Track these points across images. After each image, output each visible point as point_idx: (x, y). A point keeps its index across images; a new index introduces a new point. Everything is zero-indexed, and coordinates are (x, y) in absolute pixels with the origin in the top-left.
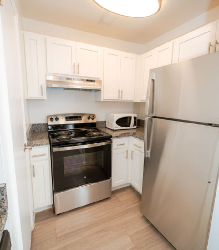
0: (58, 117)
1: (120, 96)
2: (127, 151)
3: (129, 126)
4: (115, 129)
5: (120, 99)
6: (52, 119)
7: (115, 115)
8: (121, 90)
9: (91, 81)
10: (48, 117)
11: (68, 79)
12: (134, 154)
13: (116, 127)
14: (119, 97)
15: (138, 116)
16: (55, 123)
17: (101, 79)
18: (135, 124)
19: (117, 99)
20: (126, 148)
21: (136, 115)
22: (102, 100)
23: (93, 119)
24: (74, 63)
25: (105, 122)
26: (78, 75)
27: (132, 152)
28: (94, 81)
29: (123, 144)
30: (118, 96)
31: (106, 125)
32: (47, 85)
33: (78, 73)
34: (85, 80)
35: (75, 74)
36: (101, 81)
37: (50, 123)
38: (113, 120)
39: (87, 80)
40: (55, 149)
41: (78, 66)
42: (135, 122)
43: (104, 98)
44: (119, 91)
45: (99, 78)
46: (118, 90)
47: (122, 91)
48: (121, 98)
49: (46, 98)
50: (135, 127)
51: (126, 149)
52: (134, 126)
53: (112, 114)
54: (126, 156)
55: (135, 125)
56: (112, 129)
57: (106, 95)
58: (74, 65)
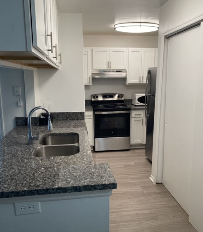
0: (98, 96)
1: (141, 81)
2: (142, 120)
4: (136, 104)
5: (141, 83)
6: (94, 97)
7: (137, 94)
9: (120, 71)
10: (92, 95)
11: (104, 71)
13: (137, 104)
14: (140, 82)
16: (96, 99)
17: (126, 70)
19: (139, 83)
20: (142, 117)
22: (127, 84)
23: (122, 97)
24: (109, 62)
26: (111, 68)
28: (122, 71)
29: (140, 115)
30: (139, 81)
31: (132, 103)
32: (92, 76)
33: (111, 67)
35: (109, 68)
36: (127, 71)
37: (93, 100)
38: (135, 99)
39: (117, 71)
40: (96, 113)
41: (111, 63)
43: (129, 83)
44: (140, 77)
45: (125, 69)
47: (142, 77)
49: (91, 84)
53: (135, 94)
54: (142, 123)
56: (135, 105)
57: (129, 81)
58: (108, 63)
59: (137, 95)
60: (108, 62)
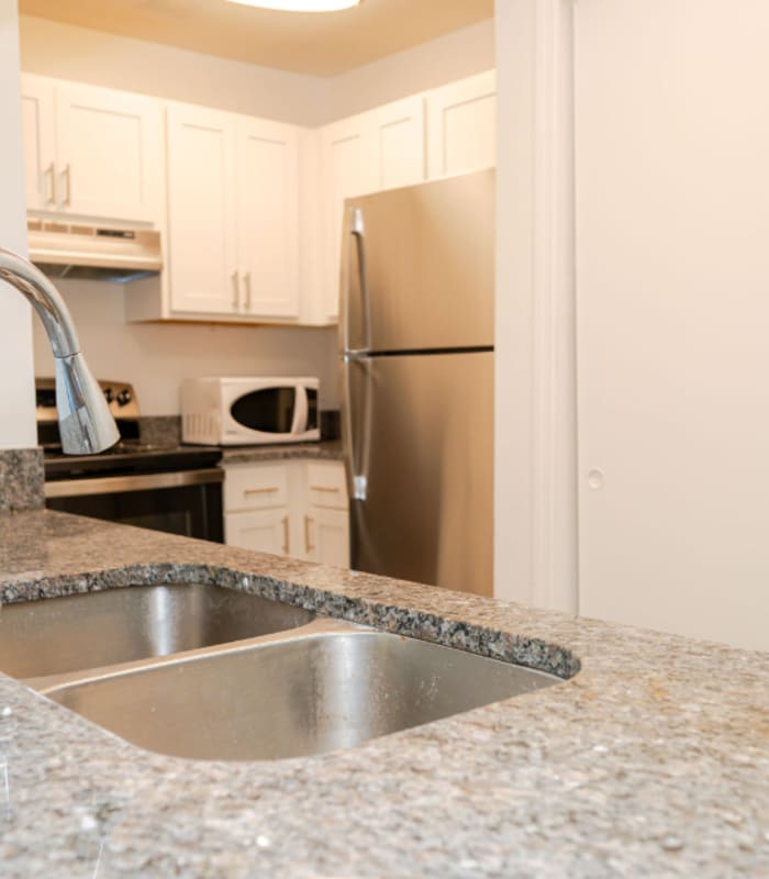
1: (242, 300)
2: (286, 522)
3: (288, 430)
4: (226, 441)
5: (242, 310)
7: (224, 380)
8: (242, 275)
9: (119, 234)
12: (314, 527)
13: (229, 433)
14: (236, 304)
15: (321, 384)
17: (156, 229)
18: (311, 422)
19: (230, 310)
20: (282, 506)
21: (313, 383)
22: (166, 315)
23: (123, 403)
24: (52, 163)
25: (178, 420)
26: (68, 210)
27: (307, 520)
28: (130, 235)
29: (270, 491)
30: (232, 300)
31: (180, 435)
33: (67, 202)
34: (95, 232)
35: (54, 209)
36: (158, 235)
38: (216, 405)
39: (102, 233)
41: (67, 172)
42: (312, 412)
43: (175, 308)
44: (235, 278)
45: (149, 224)
46: (232, 273)
48: (248, 305)
50: (315, 434)
51: (281, 514)
52: (307, 429)
53: (213, 379)
54: (282, 543)
55: (315, 427)
57: (182, 294)
58: (51, 171)
59: (227, 384)
60: (45, 166)
